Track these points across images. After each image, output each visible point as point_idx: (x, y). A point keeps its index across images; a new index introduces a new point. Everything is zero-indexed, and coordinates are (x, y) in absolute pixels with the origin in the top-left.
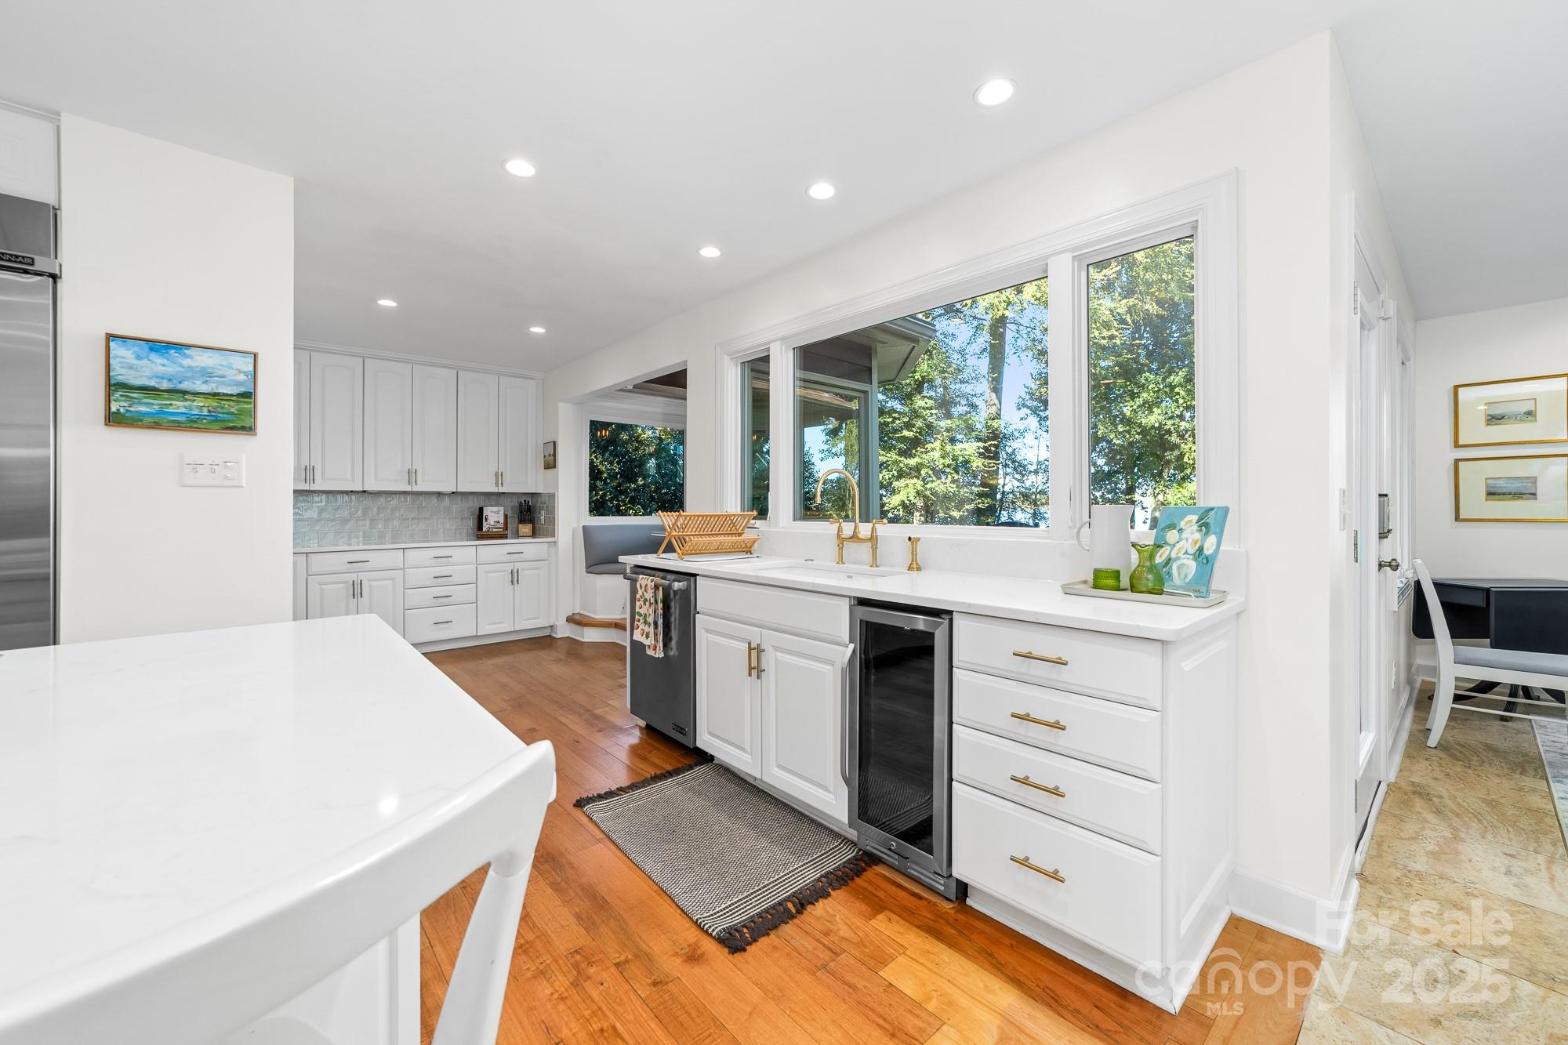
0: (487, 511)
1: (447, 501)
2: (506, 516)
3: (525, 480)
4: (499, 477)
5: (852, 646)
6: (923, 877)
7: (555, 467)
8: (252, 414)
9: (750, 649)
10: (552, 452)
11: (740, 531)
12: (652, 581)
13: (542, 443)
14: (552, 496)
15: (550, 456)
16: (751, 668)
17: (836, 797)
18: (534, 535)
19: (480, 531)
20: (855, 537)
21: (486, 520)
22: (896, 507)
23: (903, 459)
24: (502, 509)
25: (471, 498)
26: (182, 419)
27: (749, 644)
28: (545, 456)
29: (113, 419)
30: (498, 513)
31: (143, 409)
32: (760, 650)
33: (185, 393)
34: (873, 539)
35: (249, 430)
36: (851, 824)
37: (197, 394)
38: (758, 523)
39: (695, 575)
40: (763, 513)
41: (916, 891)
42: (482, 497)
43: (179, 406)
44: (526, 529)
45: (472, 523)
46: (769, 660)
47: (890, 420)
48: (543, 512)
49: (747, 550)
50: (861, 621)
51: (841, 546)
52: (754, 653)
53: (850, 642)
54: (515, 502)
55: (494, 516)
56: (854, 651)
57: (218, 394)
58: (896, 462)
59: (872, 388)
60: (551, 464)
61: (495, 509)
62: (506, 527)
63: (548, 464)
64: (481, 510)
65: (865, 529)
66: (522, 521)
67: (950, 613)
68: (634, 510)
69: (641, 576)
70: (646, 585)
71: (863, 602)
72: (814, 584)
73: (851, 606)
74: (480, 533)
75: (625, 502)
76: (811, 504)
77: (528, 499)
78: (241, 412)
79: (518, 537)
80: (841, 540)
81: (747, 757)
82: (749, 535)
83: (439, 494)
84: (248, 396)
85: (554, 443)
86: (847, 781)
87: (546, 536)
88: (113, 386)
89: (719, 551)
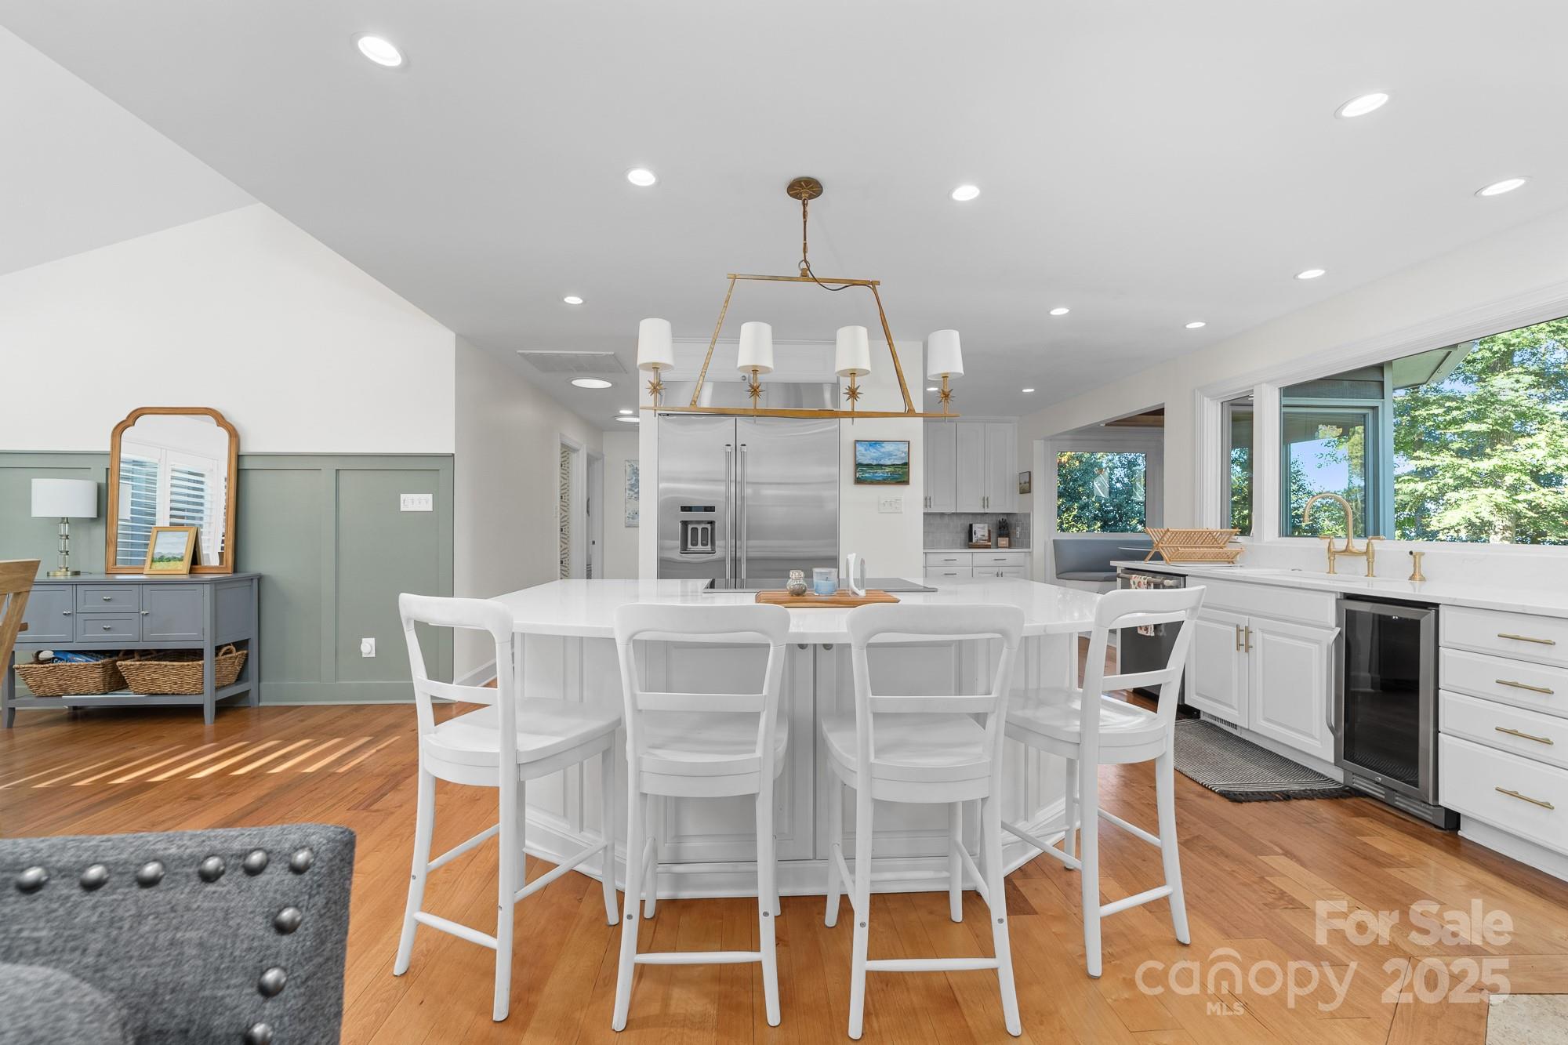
0: (976, 527)
1: (946, 519)
2: (989, 531)
3: (1002, 504)
4: (985, 501)
5: (1339, 629)
6: (1411, 809)
7: (1030, 492)
8: (908, 474)
9: (1239, 631)
10: (1028, 480)
11: (1221, 545)
12: (1145, 579)
13: (1018, 473)
14: (1028, 516)
15: (1025, 483)
16: (1239, 645)
17: (1321, 742)
18: (1010, 546)
19: (969, 541)
20: (1347, 551)
21: (975, 534)
22: (1453, 527)
23: (1466, 460)
24: (986, 525)
25: (963, 517)
26: (880, 479)
27: (1238, 626)
28: (1020, 484)
29: (859, 481)
30: (983, 528)
31: (867, 475)
32: (1248, 632)
33: (882, 465)
34: (1367, 553)
35: (906, 482)
36: (1337, 763)
37: (886, 466)
38: (1241, 539)
39: (1184, 576)
40: (1245, 531)
41: (1404, 817)
42: (971, 517)
43: (880, 474)
44: (1003, 541)
45: (963, 536)
46: (1257, 639)
47: (1441, 411)
48: (1019, 529)
49: (1230, 560)
50: (1347, 611)
51: (1332, 558)
52: (1242, 635)
53: (1337, 626)
54: (995, 520)
55: (981, 531)
56: (1340, 633)
57: (894, 465)
58: (1454, 468)
59: (1383, 403)
60: (1026, 489)
61: (981, 525)
62: (989, 540)
63: (1024, 490)
64: (971, 526)
65: (1360, 544)
66: (1000, 535)
67: (1436, 605)
68: (1077, 527)
69: (1134, 576)
70: (1139, 582)
71: (1350, 597)
72: (1300, 583)
73: (1337, 599)
74: (971, 543)
75: (1068, 519)
76: (1301, 522)
77: (1005, 518)
78: (904, 473)
79: (997, 547)
80: (1332, 553)
81: (1236, 713)
82: (1230, 548)
83: (942, 514)
84: (906, 464)
85: (1030, 472)
86: (1333, 730)
87: (1022, 547)
88: (858, 466)
89: (1203, 559)
